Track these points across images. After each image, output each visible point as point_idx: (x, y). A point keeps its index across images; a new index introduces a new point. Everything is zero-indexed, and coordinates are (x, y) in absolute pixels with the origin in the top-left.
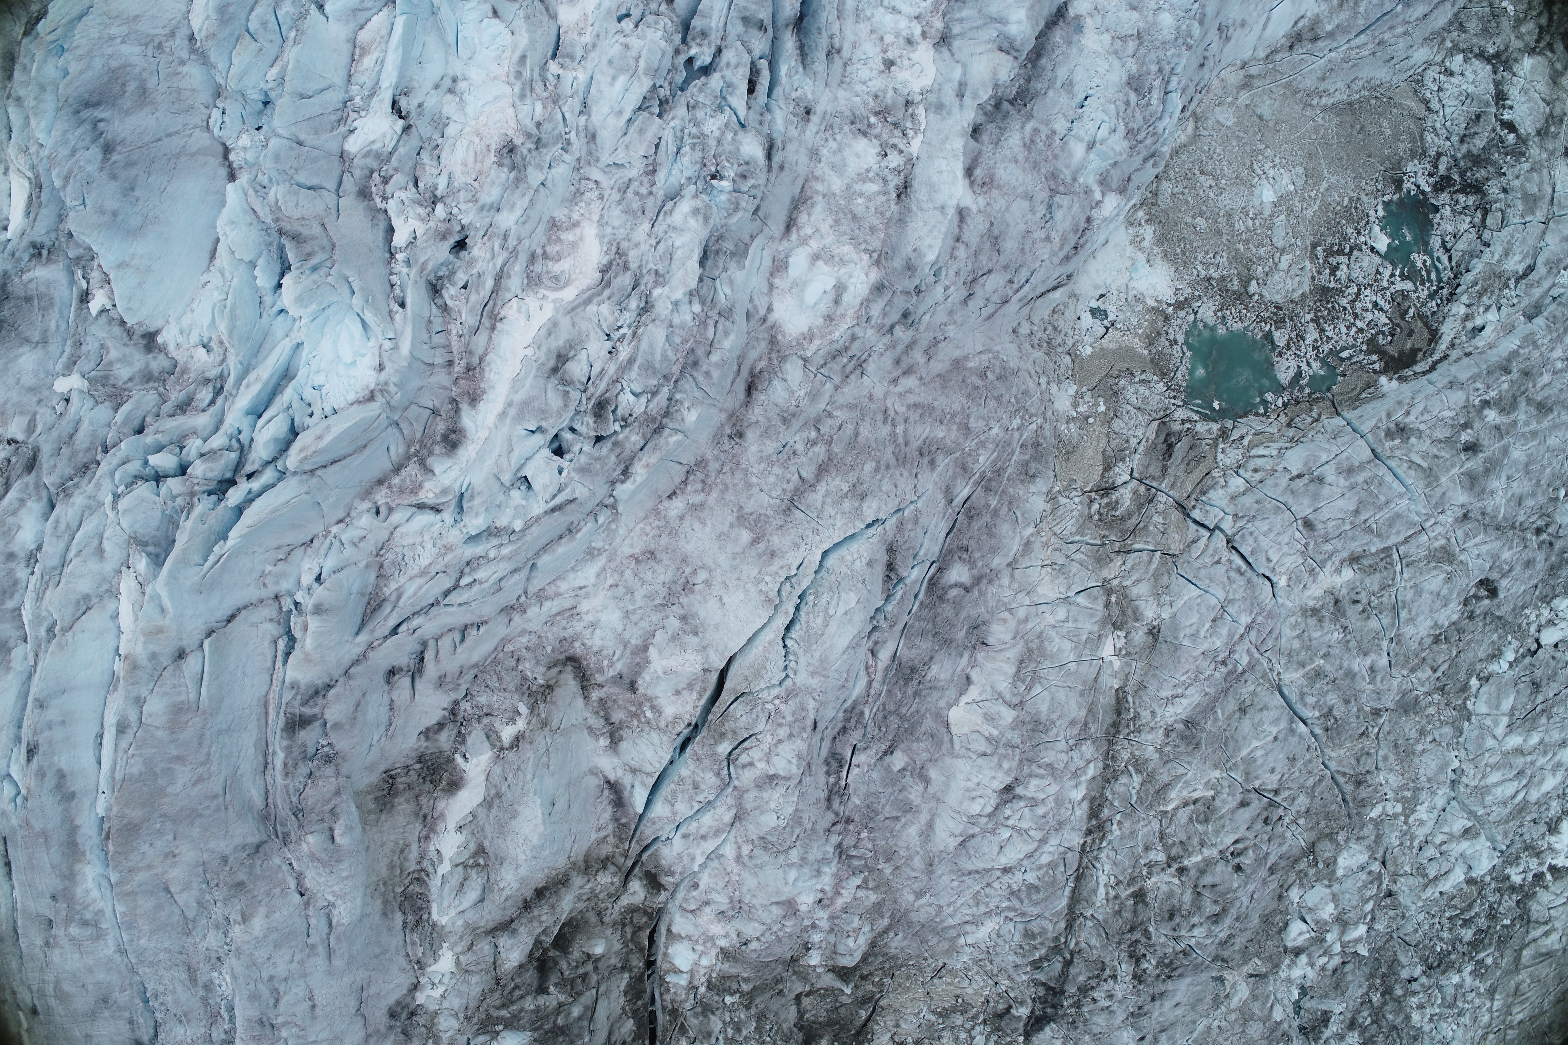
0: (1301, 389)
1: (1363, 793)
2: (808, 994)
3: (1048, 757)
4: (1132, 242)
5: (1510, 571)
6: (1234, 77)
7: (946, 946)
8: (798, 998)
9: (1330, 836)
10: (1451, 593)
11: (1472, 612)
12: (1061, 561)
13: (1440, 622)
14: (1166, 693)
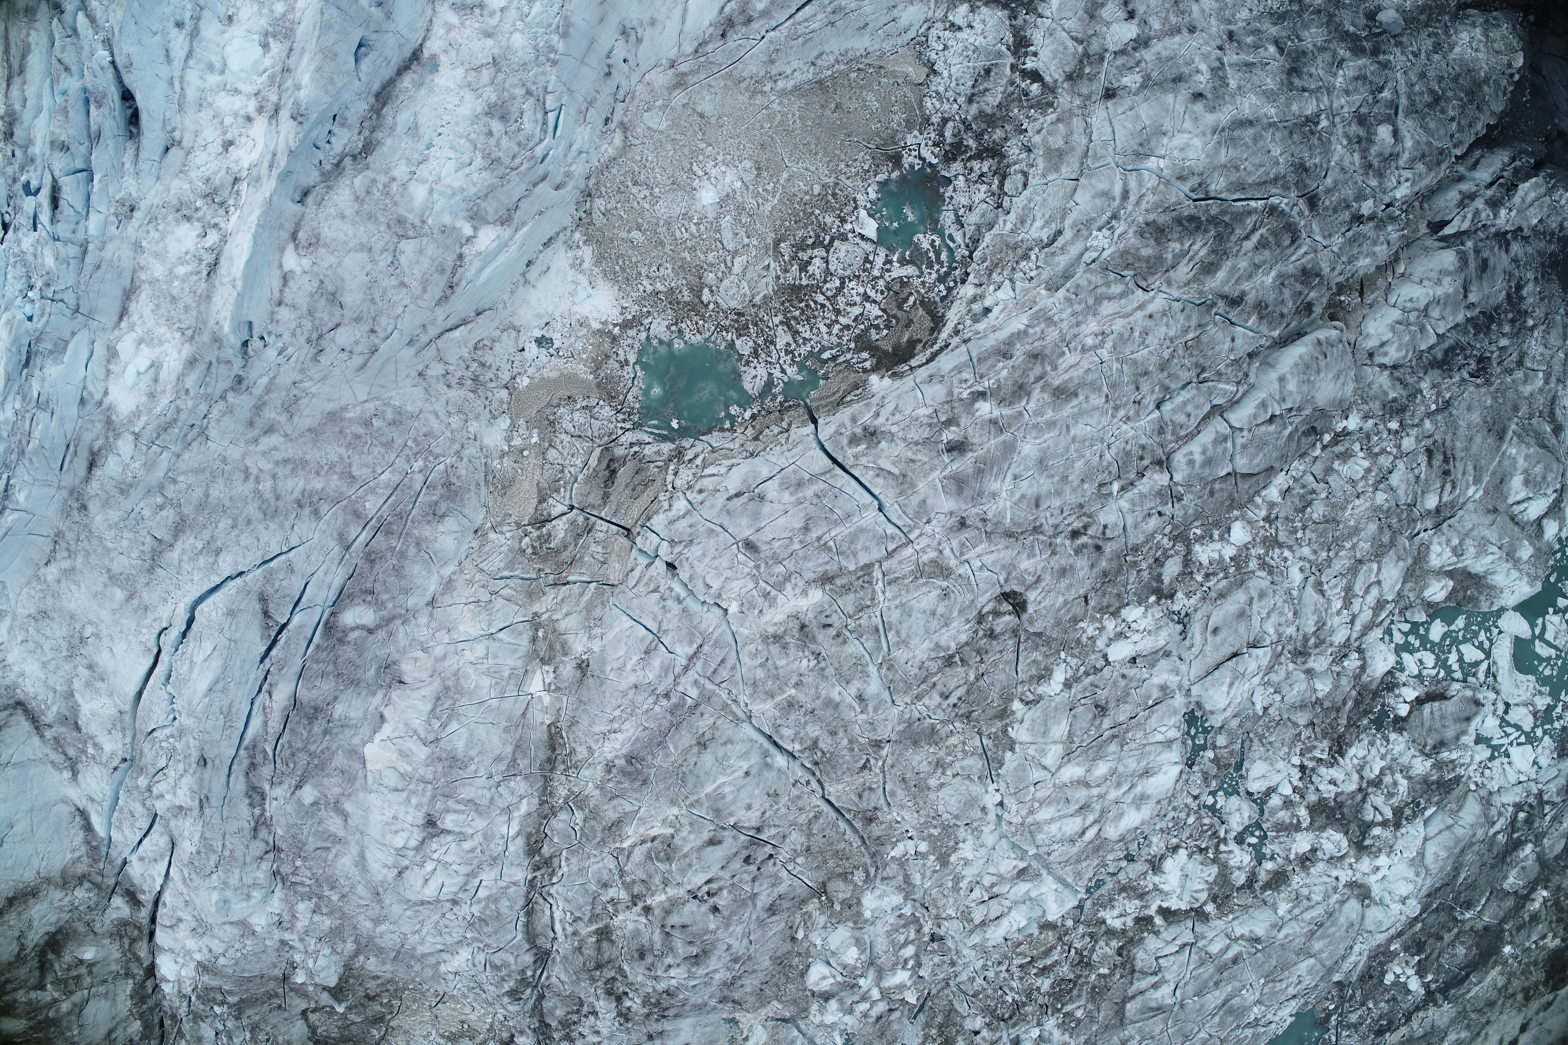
0: (775, 397)
1: (876, 830)
2: (314, 1011)
3: (466, 792)
4: (572, 266)
5: (1039, 580)
6: (660, 79)
7: (431, 973)
8: (304, 1013)
9: (845, 876)
10: (951, 612)
11: (992, 631)
12: (484, 596)
13: (943, 643)
14: (600, 727)
